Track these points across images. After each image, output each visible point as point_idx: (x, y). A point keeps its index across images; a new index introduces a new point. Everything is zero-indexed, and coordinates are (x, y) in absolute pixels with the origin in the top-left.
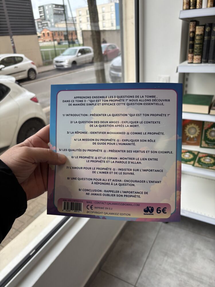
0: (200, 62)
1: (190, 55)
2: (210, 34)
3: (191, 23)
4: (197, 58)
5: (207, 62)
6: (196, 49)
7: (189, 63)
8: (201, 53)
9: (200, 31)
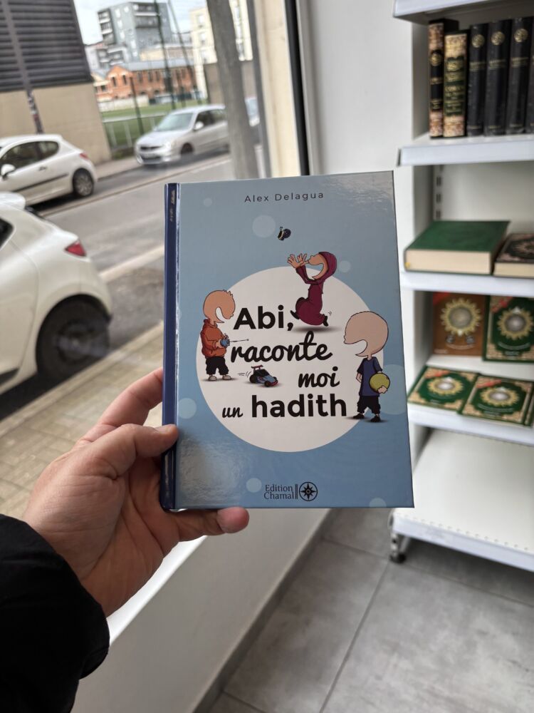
0: (462, 134)
1: (434, 116)
2: (483, 53)
3: (431, 26)
4: (453, 122)
5: (480, 132)
6: (449, 98)
7: (433, 138)
8: (464, 110)
9: (455, 48)
